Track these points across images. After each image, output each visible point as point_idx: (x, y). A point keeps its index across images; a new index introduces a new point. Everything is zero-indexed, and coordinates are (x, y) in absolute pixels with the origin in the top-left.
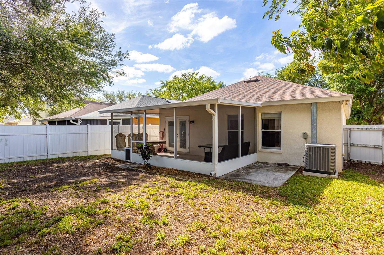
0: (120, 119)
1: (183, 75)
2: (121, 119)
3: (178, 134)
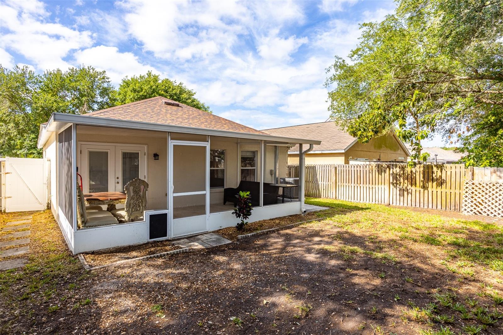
3: (118, 178)
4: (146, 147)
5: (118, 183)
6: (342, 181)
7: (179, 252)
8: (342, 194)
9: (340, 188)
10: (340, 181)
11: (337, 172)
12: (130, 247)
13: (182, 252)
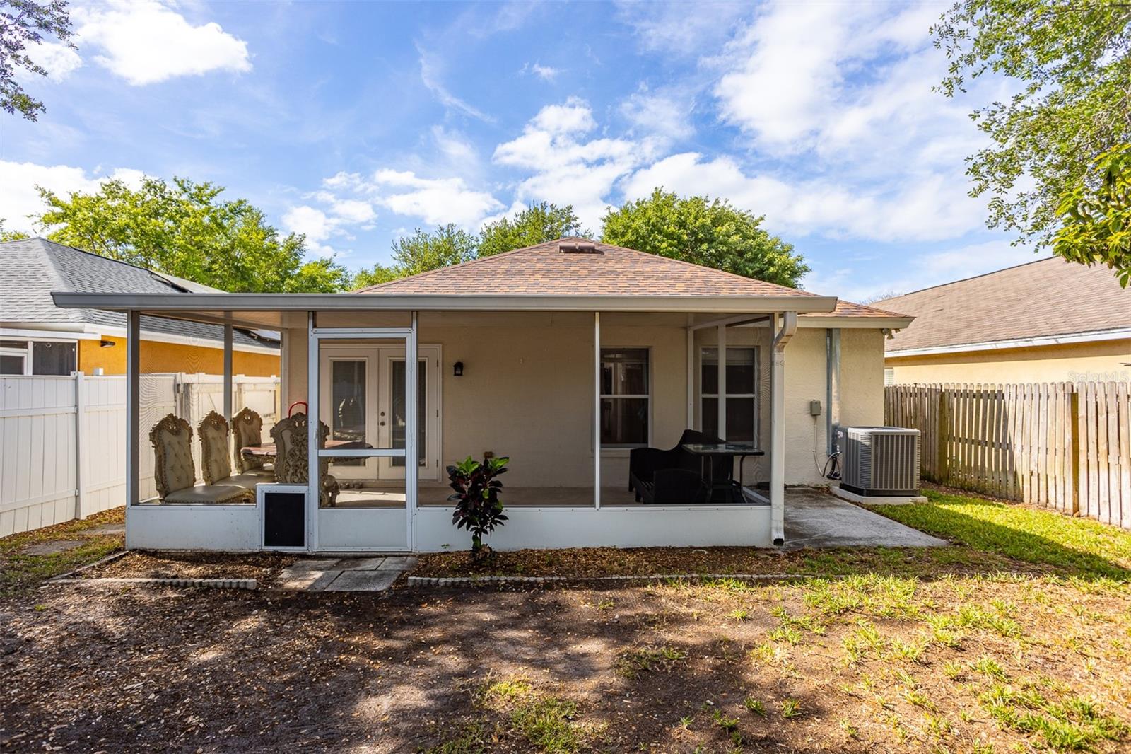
0: (23, 345)
1: (149, 185)
2: (30, 345)
3: (383, 414)
4: (439, 347)
5: (383, 424)
6: (1103, 448)
7: (227, 586)
8: (1104, 498)
9: (1093, 472)
10: (1092, 447)
11: (1082, 413)
12: (222, 553)
13: (234, 586)
